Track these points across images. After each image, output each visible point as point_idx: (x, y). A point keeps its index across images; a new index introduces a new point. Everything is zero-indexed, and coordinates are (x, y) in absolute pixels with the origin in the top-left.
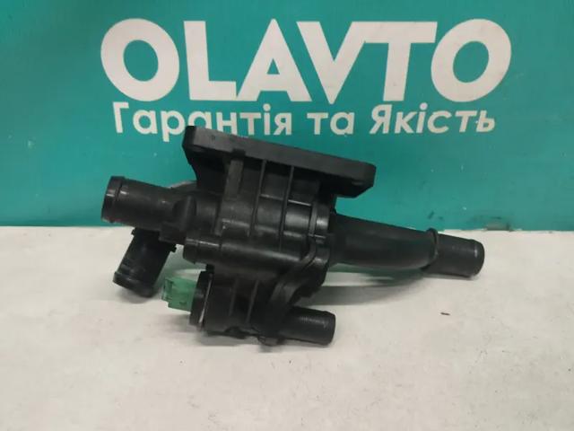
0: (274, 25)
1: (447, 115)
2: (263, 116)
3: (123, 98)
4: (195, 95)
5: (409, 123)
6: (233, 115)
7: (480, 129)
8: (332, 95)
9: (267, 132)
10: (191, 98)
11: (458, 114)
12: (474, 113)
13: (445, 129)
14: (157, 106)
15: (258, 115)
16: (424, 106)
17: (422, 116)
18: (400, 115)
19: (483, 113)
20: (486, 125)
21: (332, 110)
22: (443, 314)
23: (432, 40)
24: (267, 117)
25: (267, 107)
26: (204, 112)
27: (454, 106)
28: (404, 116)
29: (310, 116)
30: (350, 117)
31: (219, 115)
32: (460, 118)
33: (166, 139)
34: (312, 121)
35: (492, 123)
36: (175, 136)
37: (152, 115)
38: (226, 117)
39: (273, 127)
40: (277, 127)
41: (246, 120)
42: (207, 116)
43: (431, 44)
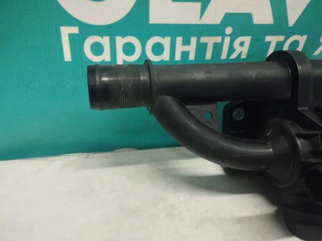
2: (223, 40)
6: (194, 40)
9: (224, 56)
14: (112, 30)
15: (218, 39)
21: (289, 32)
24: (227, 40)
25: (229, 30)
26: (163, 36)
29: (268, 38)
30: (303, 40)
31: (179, 40)
34: (269, 44)
37: (105, 41)
38: (186, 42)
39: (231, 50)
40: (235, 50)
41: (206, 45)
42: (166, 42)
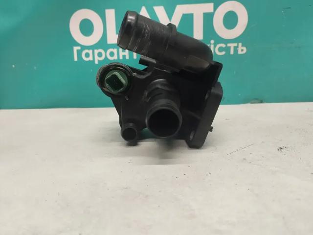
3: (78, 45)
7: (240, 52)
11: (229, 45)
13: (224, 53)
16: (212, 42)
26: (113, 49)
27: (226, 41)
32: (230, 47)
33: (96, 62)
36: (100, 61)
43: (212, 13)
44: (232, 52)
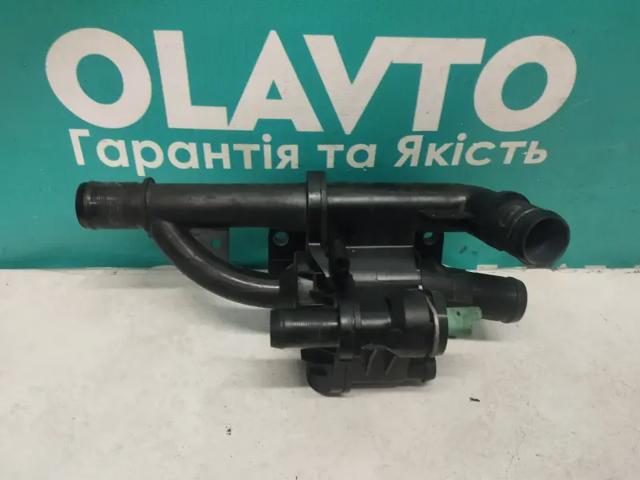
0: (273, 38)
1: (490, 146)
2: (262, 148)
3: (81, 124)
4: (173, 122)
5: (443, 155)
6: (225, 147)
7: (529, 160)
8: (348, 124)
9: (268, 165)
10: (170, 126)
11: (504, 145)
12: (523, 144)
13: (486, 161)
14: (128, 134)
15: (257, 147)
16: (462, 136)
17: (460, 147)
18: (432, 146)
19: (534, 144)
20: (536, 156)
21: (348, 141)
22: (472, 399)
23: (478, 61)
24: (268, 149)
25: (267, 138)
26: (187, 142)
27: (498, 137)
28: (437, 148)
29: (321, 148)
30: (372, 149)
31: (207, 147)
32: (506, 149)
33: (141, 172)
34: (324, 153)
35: (543, 154)
36: (152, 170)
37: (120, 145)
38: (216, 149)
39: (276, 160)
40: (280, 160)
41: (241, 153)
42: (192, 148)
43: (476, 65)
44: (508, 159)
